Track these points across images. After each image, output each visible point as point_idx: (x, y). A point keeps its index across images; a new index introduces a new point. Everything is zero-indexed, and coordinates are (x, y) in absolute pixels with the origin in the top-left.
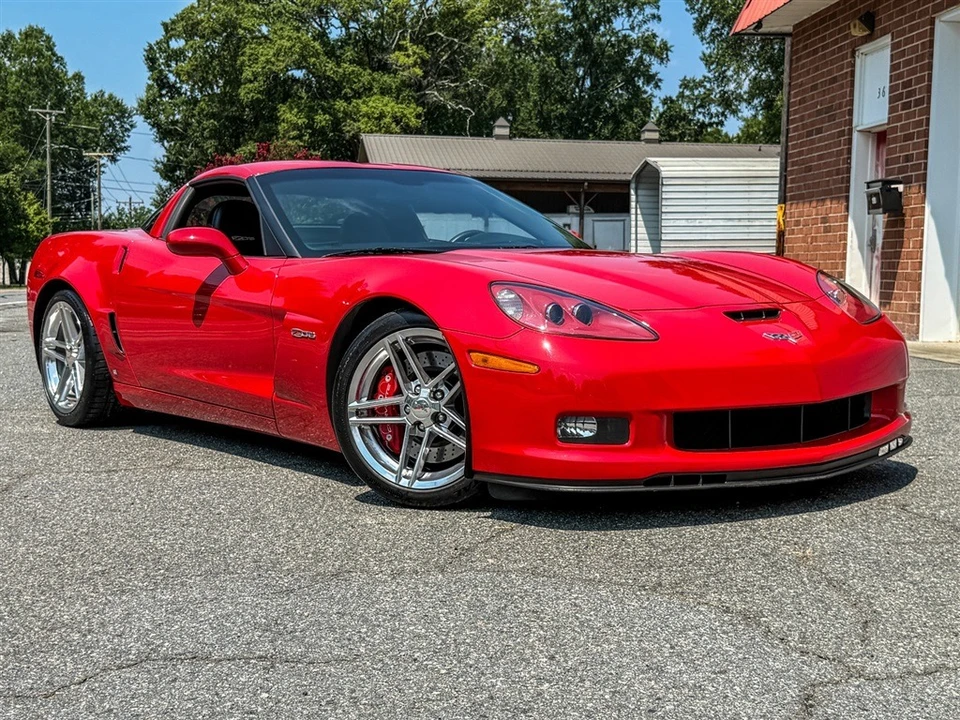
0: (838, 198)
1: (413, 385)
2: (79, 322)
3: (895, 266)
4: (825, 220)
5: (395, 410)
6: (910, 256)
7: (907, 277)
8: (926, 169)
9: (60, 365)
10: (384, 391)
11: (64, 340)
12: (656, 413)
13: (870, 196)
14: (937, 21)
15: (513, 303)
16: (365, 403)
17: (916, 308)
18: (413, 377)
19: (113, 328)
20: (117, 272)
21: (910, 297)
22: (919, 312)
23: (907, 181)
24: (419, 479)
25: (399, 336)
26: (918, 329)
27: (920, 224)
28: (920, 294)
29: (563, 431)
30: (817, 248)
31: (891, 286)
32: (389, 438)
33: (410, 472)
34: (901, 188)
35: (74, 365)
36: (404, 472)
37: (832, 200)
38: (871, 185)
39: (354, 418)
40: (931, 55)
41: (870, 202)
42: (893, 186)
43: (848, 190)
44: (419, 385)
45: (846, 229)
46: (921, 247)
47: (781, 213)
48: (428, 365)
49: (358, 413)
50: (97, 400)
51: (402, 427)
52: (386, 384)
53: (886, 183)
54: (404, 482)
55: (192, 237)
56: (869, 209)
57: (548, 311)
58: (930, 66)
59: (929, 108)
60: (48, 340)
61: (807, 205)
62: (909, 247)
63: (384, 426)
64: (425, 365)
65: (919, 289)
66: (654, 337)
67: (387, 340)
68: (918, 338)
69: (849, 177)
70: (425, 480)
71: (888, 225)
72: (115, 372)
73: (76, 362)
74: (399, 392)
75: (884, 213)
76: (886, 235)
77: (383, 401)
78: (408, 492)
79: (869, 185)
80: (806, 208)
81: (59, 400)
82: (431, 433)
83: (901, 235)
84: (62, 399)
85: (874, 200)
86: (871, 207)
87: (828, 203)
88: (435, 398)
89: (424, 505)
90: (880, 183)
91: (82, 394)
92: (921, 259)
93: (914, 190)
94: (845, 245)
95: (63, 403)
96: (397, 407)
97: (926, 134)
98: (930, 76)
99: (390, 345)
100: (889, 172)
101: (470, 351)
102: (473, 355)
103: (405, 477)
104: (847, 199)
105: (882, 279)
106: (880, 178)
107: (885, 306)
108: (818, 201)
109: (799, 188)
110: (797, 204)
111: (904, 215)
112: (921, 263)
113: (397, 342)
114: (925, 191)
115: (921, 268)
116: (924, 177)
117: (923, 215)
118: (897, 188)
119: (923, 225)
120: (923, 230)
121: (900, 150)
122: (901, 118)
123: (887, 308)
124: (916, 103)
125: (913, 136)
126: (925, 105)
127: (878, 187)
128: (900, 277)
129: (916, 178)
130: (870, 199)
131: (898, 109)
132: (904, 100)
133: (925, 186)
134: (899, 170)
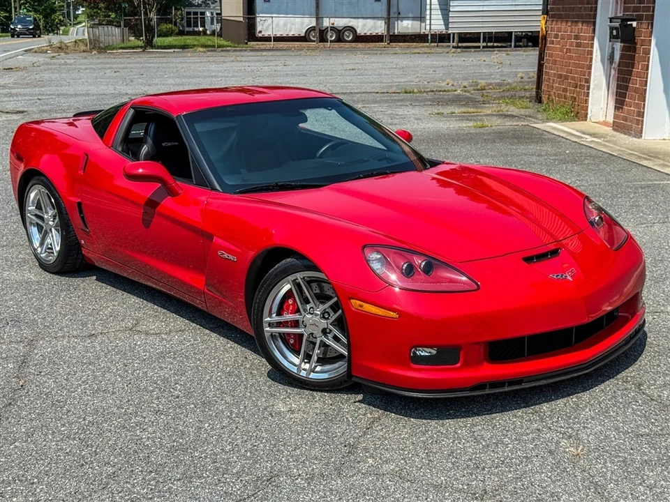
0: (588, 23)
1: (308, 307)
2: (53, 200)
3: (628, 81)
4: (577, 37)
5: (296, 324)
6: (639, 75)
7: (636, 91)
8: (653, 11)
9: (40, 228)
10: (288, 309)
11: (41, 209)
12: (478, 343)
13: (612, 29)
15: (379, 260)
16: (275, 318)
17: (641, 114)
18: (308, 302)
19: (81, 212)
20: (81, 172)
21: (637, 105)
22: (643, 117)
23: (638, 19)
24: (313, 372)
25: (299, 276)
26: (642, 130)
27: (647, 52)
28: (644, 105)
29: (414, 353)
30: (570, 58)
31: (624, 96)
32: (292, 341)
33: (307, 366)
34: (634, 24)
35: (51, 230)
36: (303, 366)
37: (583, 22)
38: (613, 20)
39: (268, 329)
41: (611, 33)
42: (629, 23)
43: (595, 17)
44: (313, 308)
45: (592, 47)
46: (647, 69)
47: (543, 22)
48: (318, 291)
49: (270, 325)
50: (70, 258)
51: (301, 335)
52: (289, 305)
53: (624, 20)
54: (303, 373)
55: (140, 170)
56: (610, 38)
57: (404, 268)
60: (29, 208)
61: (564, 24)
62: (638, 69)
63: (289, 334)
64: (315, 292)
65: (644, 101)
66: (476, 287)
67: (291, 278)
68: (641, 136)
69: (596, 8)
70: (317, 372)
71: (623, 49)
72: (83, 242)
73: (53, 229)
74: (298, 311)
75: (621, 42)
76: (622, 57)
77: (288, 317)
78: (306, 380)
79: (611, 20)
80: (563, 26)
81: (41, 253)
82: (321, 341)
83: (633, 58)
84: (43, 252)
85: (615, 32)
86: (612, 37)
87: (580, 24)
88: (324, 317)
89: (317, 388)
90: (619, 20)
91: (59, 253)
92: (647, 78)
93: (644, 26)
94: (591, 58)
95: (44, 255)
96: (297, 321)
99: (292, 281)
100: (626, 9)
101: (350, 299)
102: (353, 301)
103: (304, 370)
104: (594, 24)
105: (617, 89)
106: (619, 15)
107: (618, 110)
108: (572, 22)
109: (558, 9)
110: (557, 21)
111: (636, 44)
112: (646, 81)
113: (297, 279)
114: (652, 28)
115: (646, 85)
116: (652, 17)
117: (650, 46)
118: (632, 25)
119: (649, 54)
120: (649, 57)
123: (620, 111)
127: (618, 23)
128: (631, 89)
129: (646, 17)
130: (611, 31)
133: (652, 24)
134: (633, 9)
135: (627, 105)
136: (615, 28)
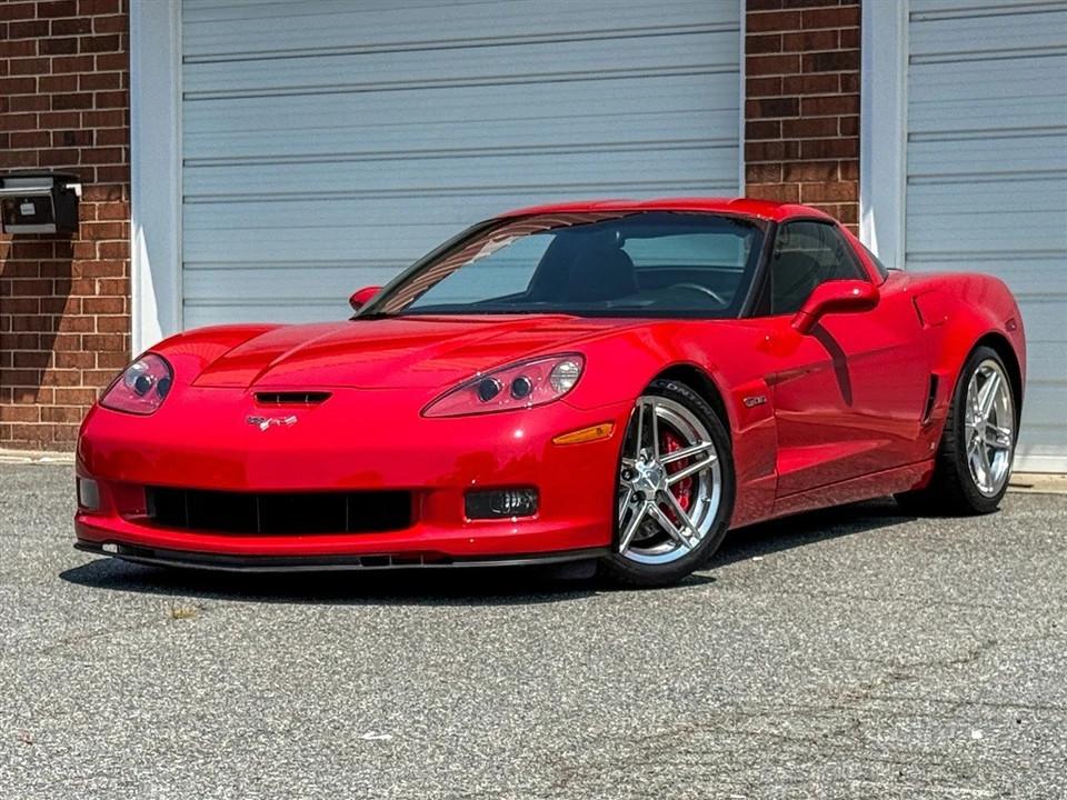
6: (92, 307)
8: (128, 159)
13: (13, 201)
23: (84, 177)
27: (121, 252)
34: (78, 188)
38: (8, 181)
41: (12, 211)
42: (68, 186)
46: (128, 291)
56: (4, 223)
59: (126, 56)
62: (88, 293)
83: (63, 270)
85: (28, 209)
86: (14, 221)
90: (50, 180)
92: (129, 311)
93: (104, 194)
97: (124, 99)
111: (77, 236)
112: (128, 320)
114: (128, 197)
115: (128, 328)
116: (125, 173)
117: (128, 237)
118: (73, 190)
119: (129, 257)
120: (128, 266)
121: (48, 121)
122: (41, 66)
123: (28, 398)
124: (91, 45)
125: (84, 101)
126: (120, 51)
127: (43, 188)
128: (67, 343)
129: (105, 175)
130: (11, 205)
131: (29, 49)
132: (50, 37)
133: (128, 188)
134: (47, 158)
135: (55, 382)
136: (31, 199)
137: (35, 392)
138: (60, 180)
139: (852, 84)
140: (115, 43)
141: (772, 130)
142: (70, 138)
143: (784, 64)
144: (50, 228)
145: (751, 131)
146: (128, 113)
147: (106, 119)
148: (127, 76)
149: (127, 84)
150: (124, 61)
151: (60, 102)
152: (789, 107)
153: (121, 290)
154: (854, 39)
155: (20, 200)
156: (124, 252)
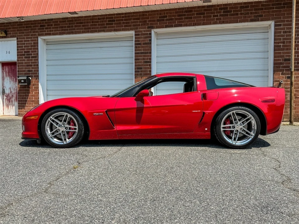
3: (26, 98)
6: (33, 96)
7: (32, 101)
8: (38, 74)
14: (39, 38)
23: (32, 77)
31: (25, 104)
34: (31, 78)
38: (19, 77)
40: (38, 46)
58: (38, 49)
59: (38, 59)
62: (32, 94)
83: (28, 90)
86: (21, 83)
92: (39, 96)
93: (34, 79)
97: (38, 65)
98: (38, 51)
111: (30, 85)
112: (39, 98)
114: (39, 80)
116: (38, 76)
117: (38, 86)
120: (39, 90)
121: (25, 68)
122: (25, 60)
123: (23, 109)
124: (33, 57)
125: (31, 65)
126: (37, 58)
127: (25, 78)
128: (29, 101)
129: (35, 76)
130: (20, 81)
131: (22, 58)
132: (26, 56)
133: (38, 78)
134: (25, 74)
135: (27, 107)
136: (23, 80)
137: (24, 108)
138: (28, 77)
139: (150, 65)
140: (36, 57)
141: (139, 71)
142: (29, 71)
143: (140, 62)
144: (26, 84)
145: (135, 72)
146: (38, 67)
147: (35, 68)
148: (38, 62)
149: (38, 63)
150: (38, 60)
151: (27, 66)
152: (141, 68)
153: (38, 93)
154: (150, 59)
155: (21, 80)
156: (38, 88)
